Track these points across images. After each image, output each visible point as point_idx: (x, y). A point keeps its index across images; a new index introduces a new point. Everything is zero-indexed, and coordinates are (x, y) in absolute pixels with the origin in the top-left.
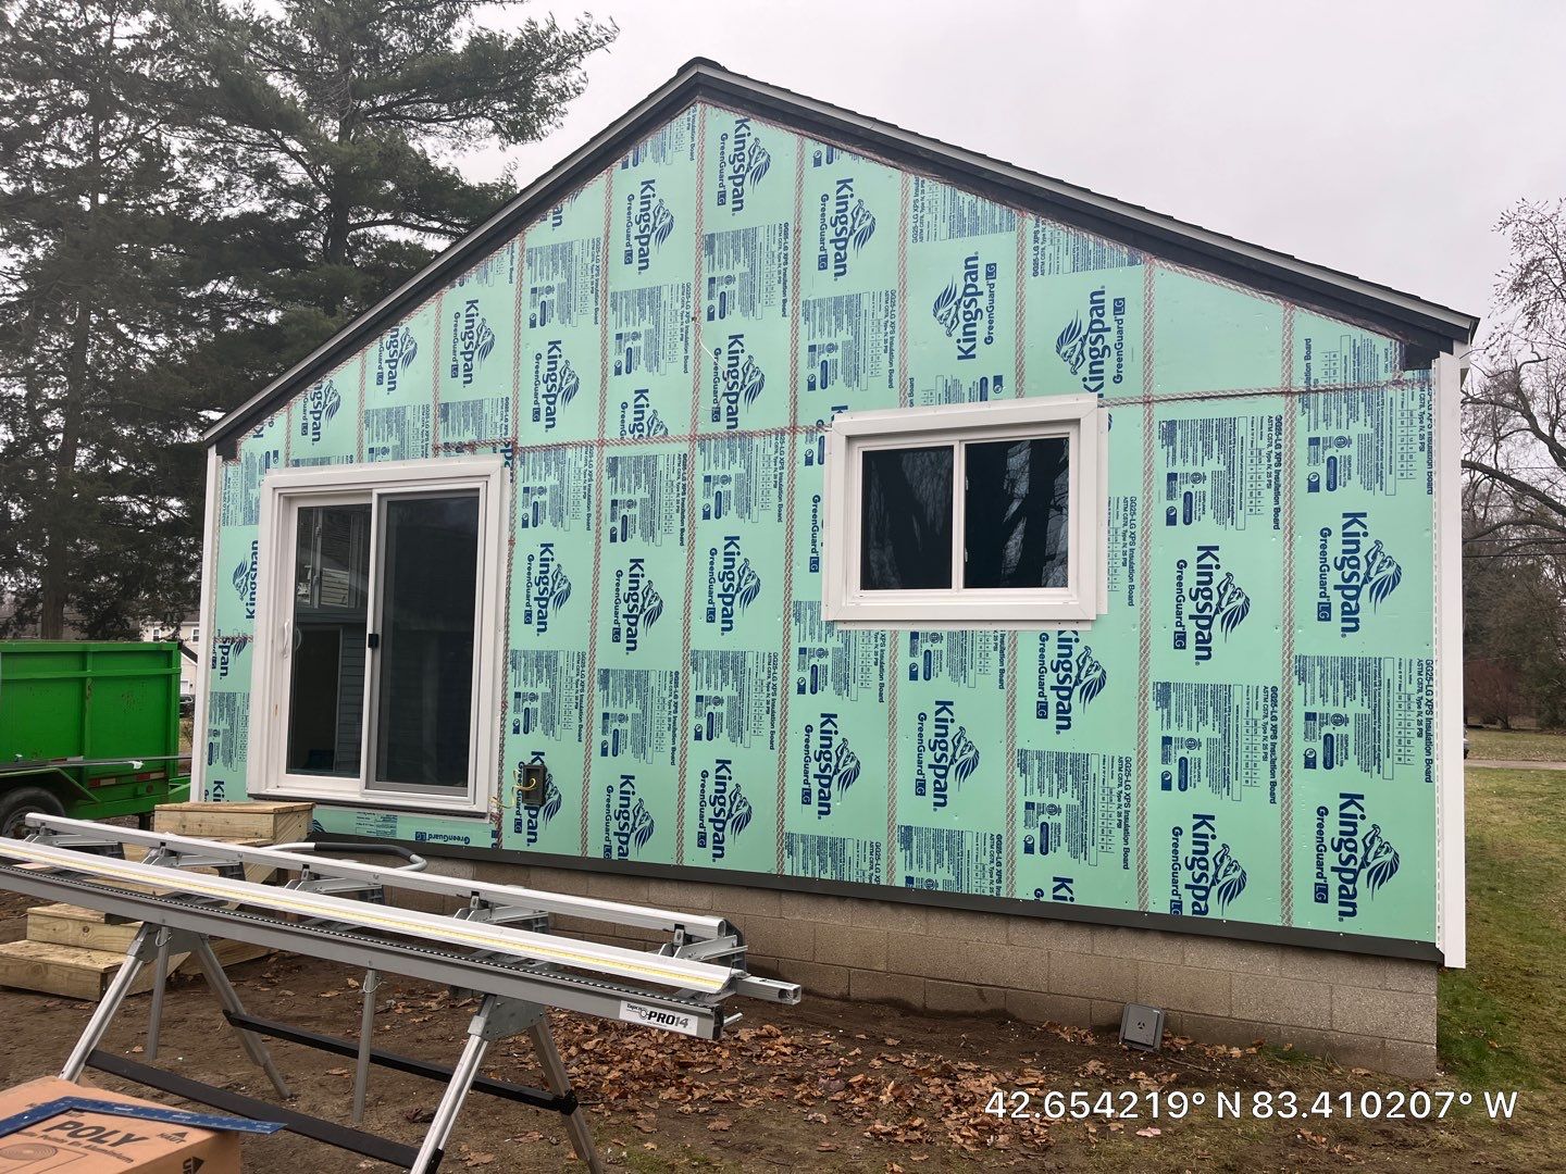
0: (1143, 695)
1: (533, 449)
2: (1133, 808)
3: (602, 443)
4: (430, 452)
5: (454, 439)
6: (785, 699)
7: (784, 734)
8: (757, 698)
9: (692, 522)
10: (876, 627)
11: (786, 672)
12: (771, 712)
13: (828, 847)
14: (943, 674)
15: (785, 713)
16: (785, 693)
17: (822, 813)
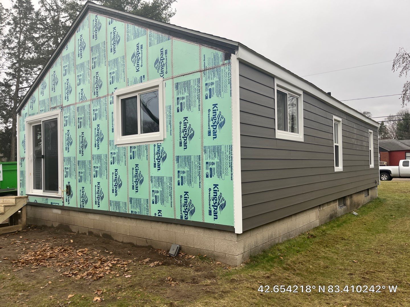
0: (174, 160)
1: (65, 107)
2: (172, 191)
3: (76, 103)
4: (50, 110)
5: (53, 106)
6: (109, 166)
7: (109, 175)
8: (104, 166)
9: (91, 122)
10: (124, 146)
11: (109, 159)
12: (106, 169)
13: (117, 204)
14: (136, 157)
15: (109, 170)
16: (109, 164)
17: (116, 195)
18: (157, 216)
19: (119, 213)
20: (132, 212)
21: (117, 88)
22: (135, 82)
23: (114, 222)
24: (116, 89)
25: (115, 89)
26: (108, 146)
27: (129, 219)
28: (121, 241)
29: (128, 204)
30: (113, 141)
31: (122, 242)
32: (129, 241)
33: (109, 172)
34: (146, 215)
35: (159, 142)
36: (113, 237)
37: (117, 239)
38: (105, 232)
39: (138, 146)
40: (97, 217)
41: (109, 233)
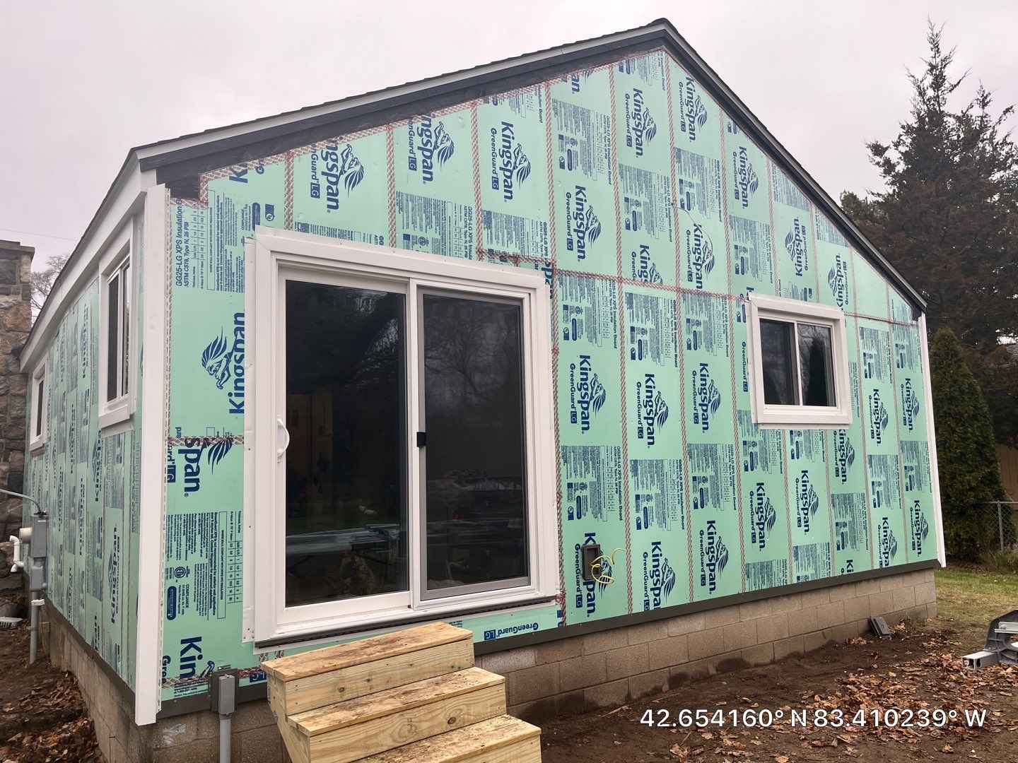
1: (569, 273)
6: (739, 476)
7: (740, 499)
8: (725, 476)
9: (681, 351)
10: (776, 428)
11: (738, 457)
12: (733, 484)
13: (765, 568)
14: (804, 455)
15: (739, 485)
16: (739, 471)
17: (761, 547)
18: (845, 573)
19: (771, 589)
20: (798, 578)
21: (753, 289)
22: (794, 295)
23: (748, 619)
24: (751, 289)
25: (748, 288)
26: (735, 425)
27: (785, 600)
28: (768, 660)
29: (791, 564)
30: (748, 413)
31: (773, 662)
32: (788, 651)
33: (740, 490)
34: (826, 577)
35: (842, 428)
36: (747, 660)
37: (760, 661)
38: (723, 657)
39: (805, 431)
40: (697, 624)
41: (737, 655)
